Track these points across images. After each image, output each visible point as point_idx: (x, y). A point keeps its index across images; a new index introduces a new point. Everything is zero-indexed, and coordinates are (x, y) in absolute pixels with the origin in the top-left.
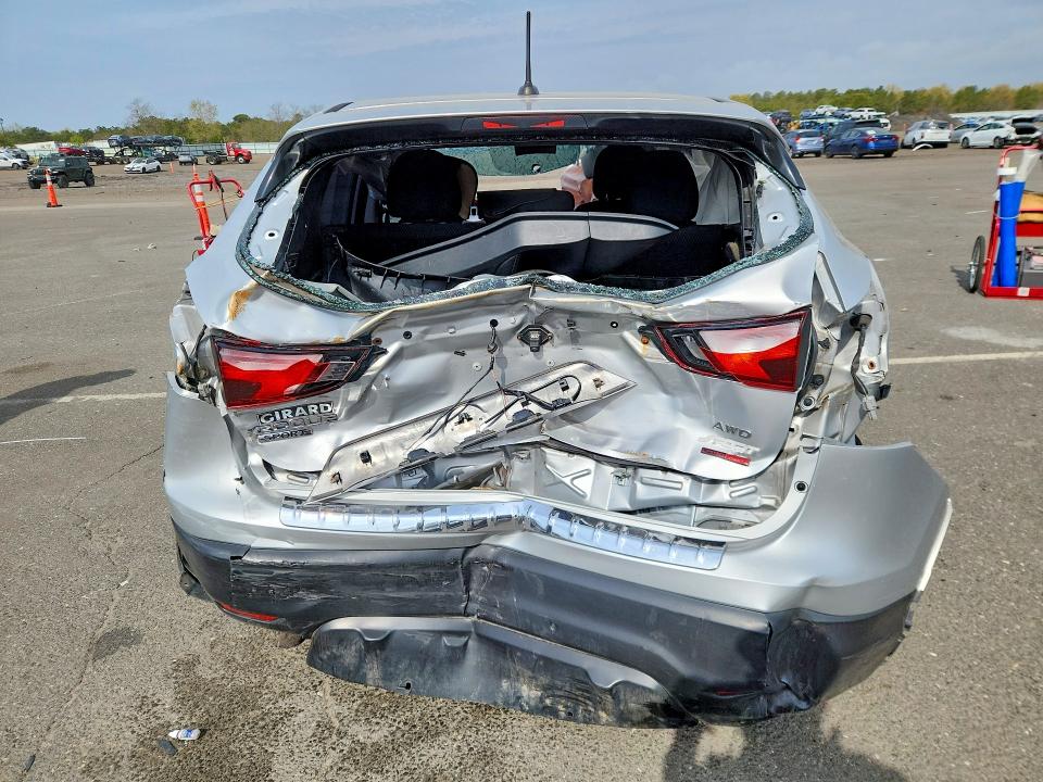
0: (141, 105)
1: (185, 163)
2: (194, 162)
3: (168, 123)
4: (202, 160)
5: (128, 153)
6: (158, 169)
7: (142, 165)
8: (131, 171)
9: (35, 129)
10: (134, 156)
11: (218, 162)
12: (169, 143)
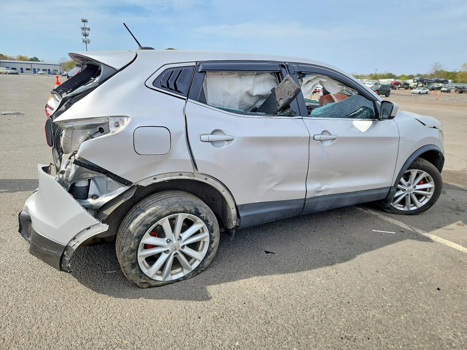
0: (438, 64)
1: (444, 91)
2: (448, 91)
3: (448, 73)
4: (453, 91)
5: (421, 85)
6: (427, 93)
7: (419, 91)
8: (413, 93)
9: (391, 74)
10: (422, 86)
11: (461, 92)
12: (442, 82)
